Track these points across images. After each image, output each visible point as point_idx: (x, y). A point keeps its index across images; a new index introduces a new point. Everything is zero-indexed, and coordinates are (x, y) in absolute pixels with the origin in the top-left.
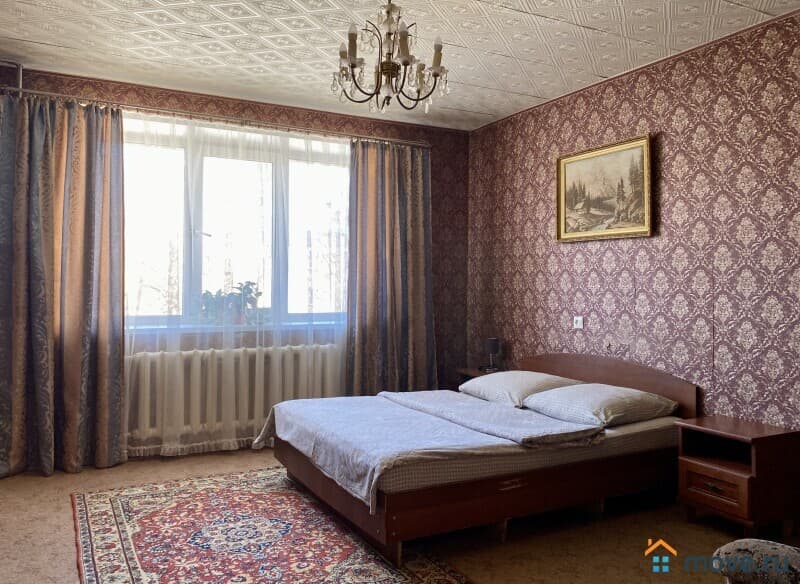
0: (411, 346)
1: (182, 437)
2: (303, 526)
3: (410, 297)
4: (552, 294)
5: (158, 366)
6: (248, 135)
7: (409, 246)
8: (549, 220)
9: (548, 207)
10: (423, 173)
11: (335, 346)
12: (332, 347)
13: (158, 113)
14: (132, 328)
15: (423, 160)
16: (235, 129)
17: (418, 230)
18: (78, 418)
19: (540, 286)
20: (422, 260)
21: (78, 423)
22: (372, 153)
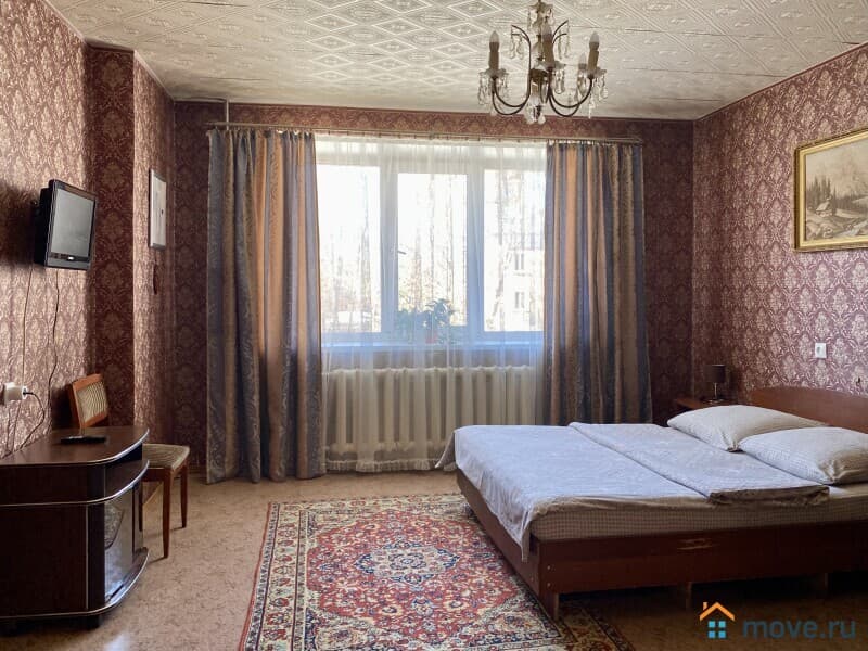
0: (617, 371)
1: (376, 454)
2: (469, 561)
3: (617, 317)
4: (790, 315)
5: (354, 384)
6: (437, 147)
7: (616, 257)
8: (786, 224)
9: (784, 210)
10: (633, 174)
11: (529, 368)
12: (526, 369)
13: (348, 134)
14: (328, 345)
15: (634, 160)
16: (424, 143)
17: (627, 238)
18: (280, 432)
19: (775, 304)
20: (632, 274)
21: (280, 435)
22: (572, 157)
